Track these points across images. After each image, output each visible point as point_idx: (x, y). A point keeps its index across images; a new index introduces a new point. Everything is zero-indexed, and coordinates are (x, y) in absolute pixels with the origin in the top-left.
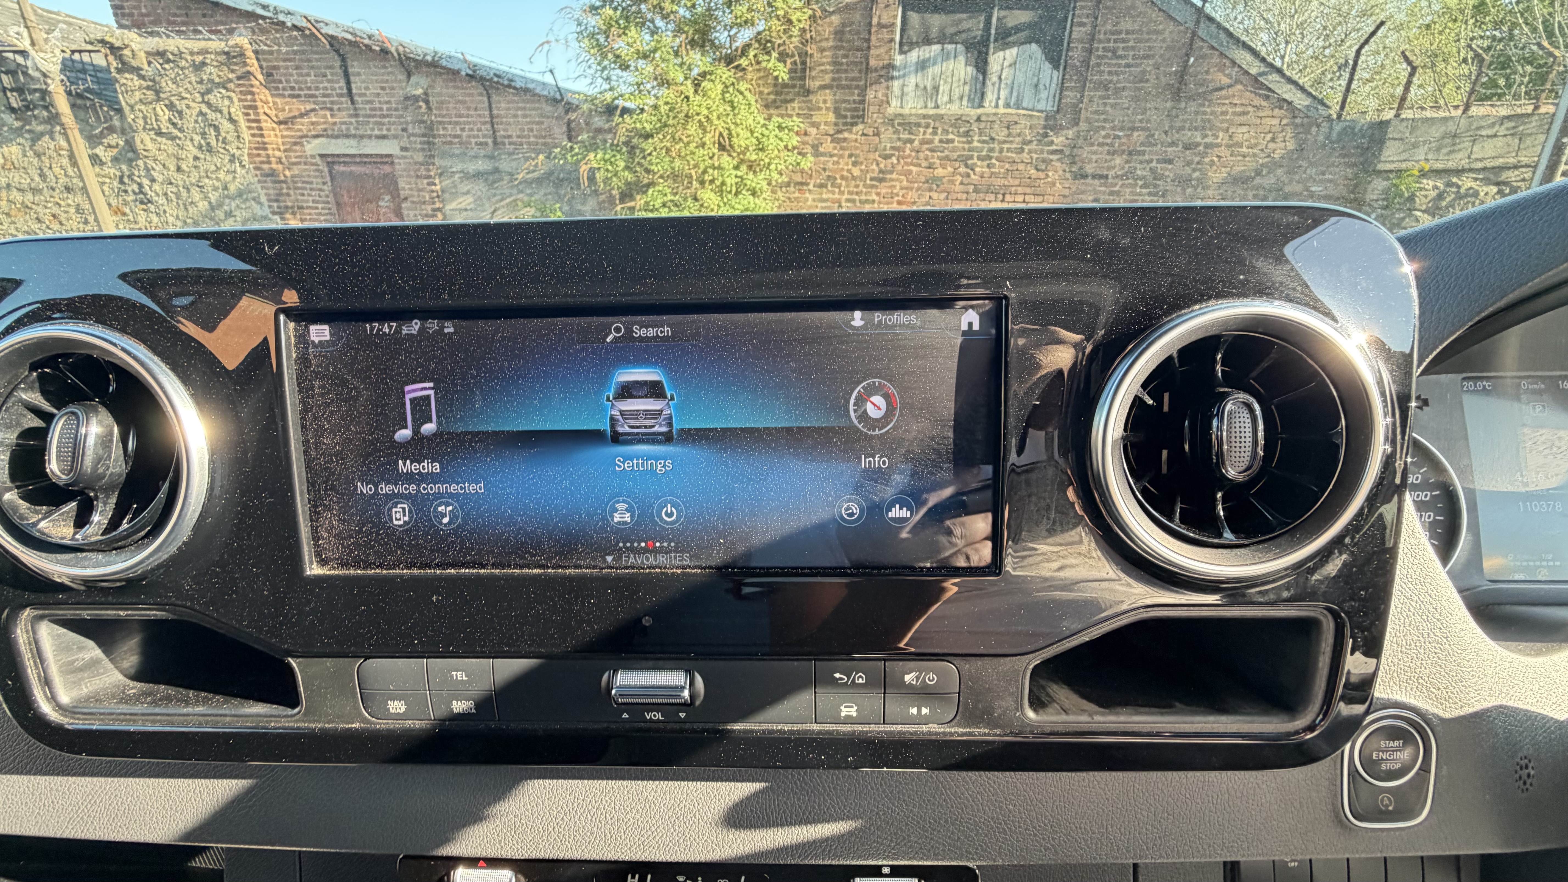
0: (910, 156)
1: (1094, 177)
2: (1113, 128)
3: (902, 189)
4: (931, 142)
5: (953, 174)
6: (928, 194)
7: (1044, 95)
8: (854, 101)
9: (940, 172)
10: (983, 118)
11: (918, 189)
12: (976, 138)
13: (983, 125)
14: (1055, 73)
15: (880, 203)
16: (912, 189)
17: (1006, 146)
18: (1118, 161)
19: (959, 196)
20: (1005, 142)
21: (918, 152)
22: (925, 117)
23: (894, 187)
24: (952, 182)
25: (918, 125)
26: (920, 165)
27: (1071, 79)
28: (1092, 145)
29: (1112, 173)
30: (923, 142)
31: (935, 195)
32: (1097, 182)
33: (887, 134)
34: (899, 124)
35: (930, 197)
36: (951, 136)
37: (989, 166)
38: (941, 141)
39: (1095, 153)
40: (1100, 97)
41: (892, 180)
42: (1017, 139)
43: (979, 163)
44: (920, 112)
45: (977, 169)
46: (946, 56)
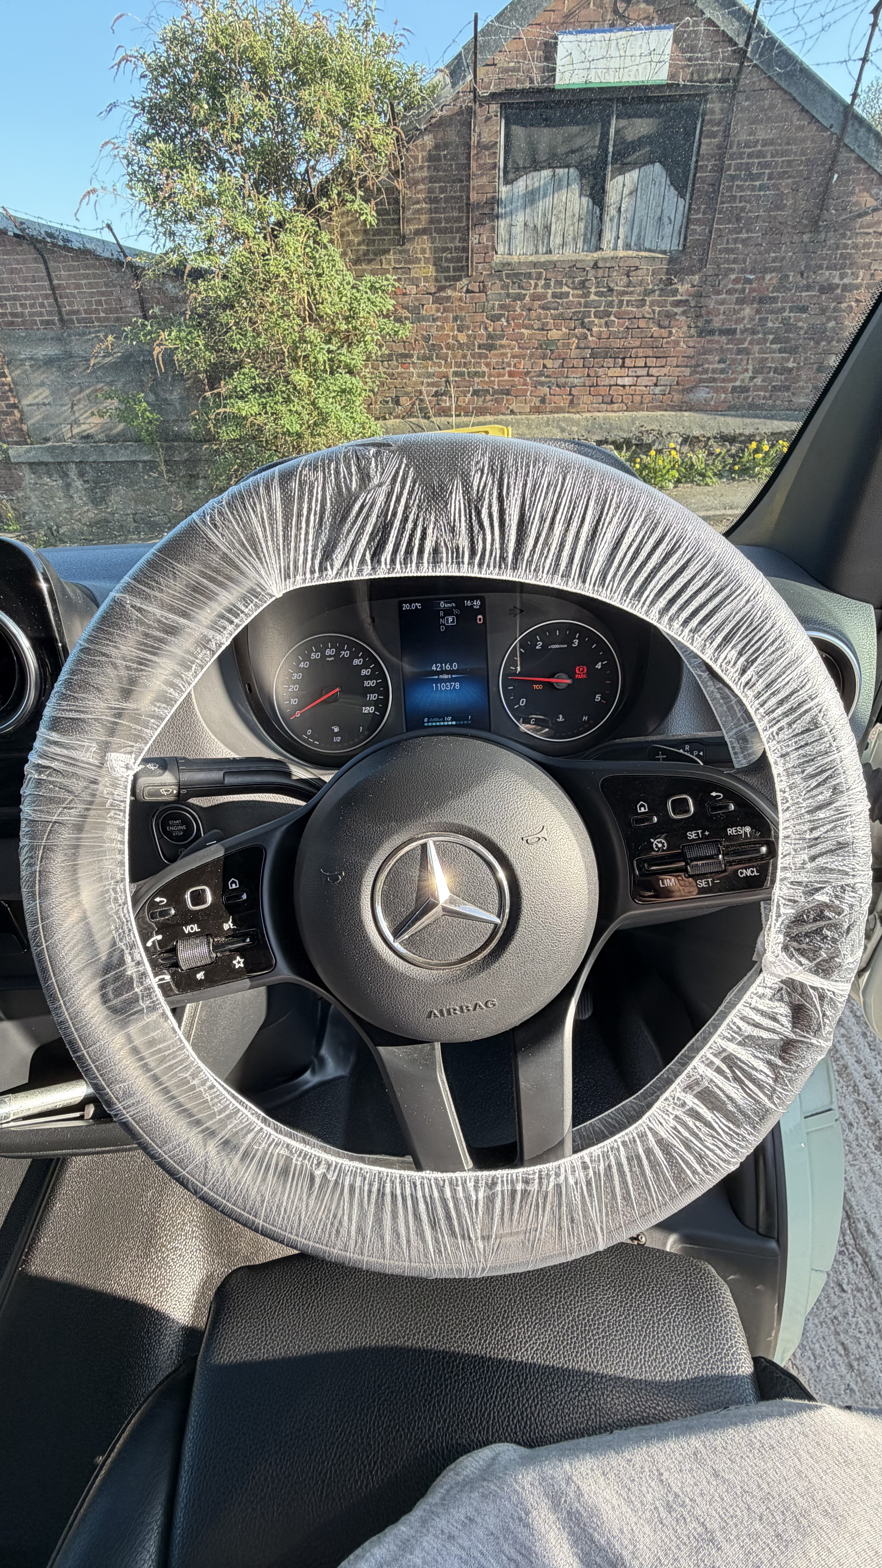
0: (521, 315)
1: (722, 332)
2: (743, 271)
3: (513, 357)
4: (542, 297)
5: (569, 336)
6: (542, 361)
7: (668, 230)
8: (456, 248)
9: (554, 334)
10: (600, 264)
11: (532, 356)
12: (593, 290)
13: (600, 273)
14: (681, 200)
15: (490, 376)
16: (523, 357)
17: (626, 298)
18: (747, 311)
19: (575, 362)
20: (624, 293)
21: (530, 310)
22: (535, 265)
23: (505, 354)
24: (568, 346)
25: (529, 276)
26: (531, 327)
27: (697, 211)
28: (718, 293)
29: (740, 327)
30: (535, 297)
31: (549, 363)
32: (724, 339)
33: (495, 289)
34: (508, 276)
35: (545, 366)
36: (565, 289)
37: (607, 324)
38: (554, 296)
39: (722, 303)
40: (731, 232)
41: (502, 346)
42: (638, 289)
43: (597, 321)
44: (531, 259)
45: (595, 329)
46: (557, 185)
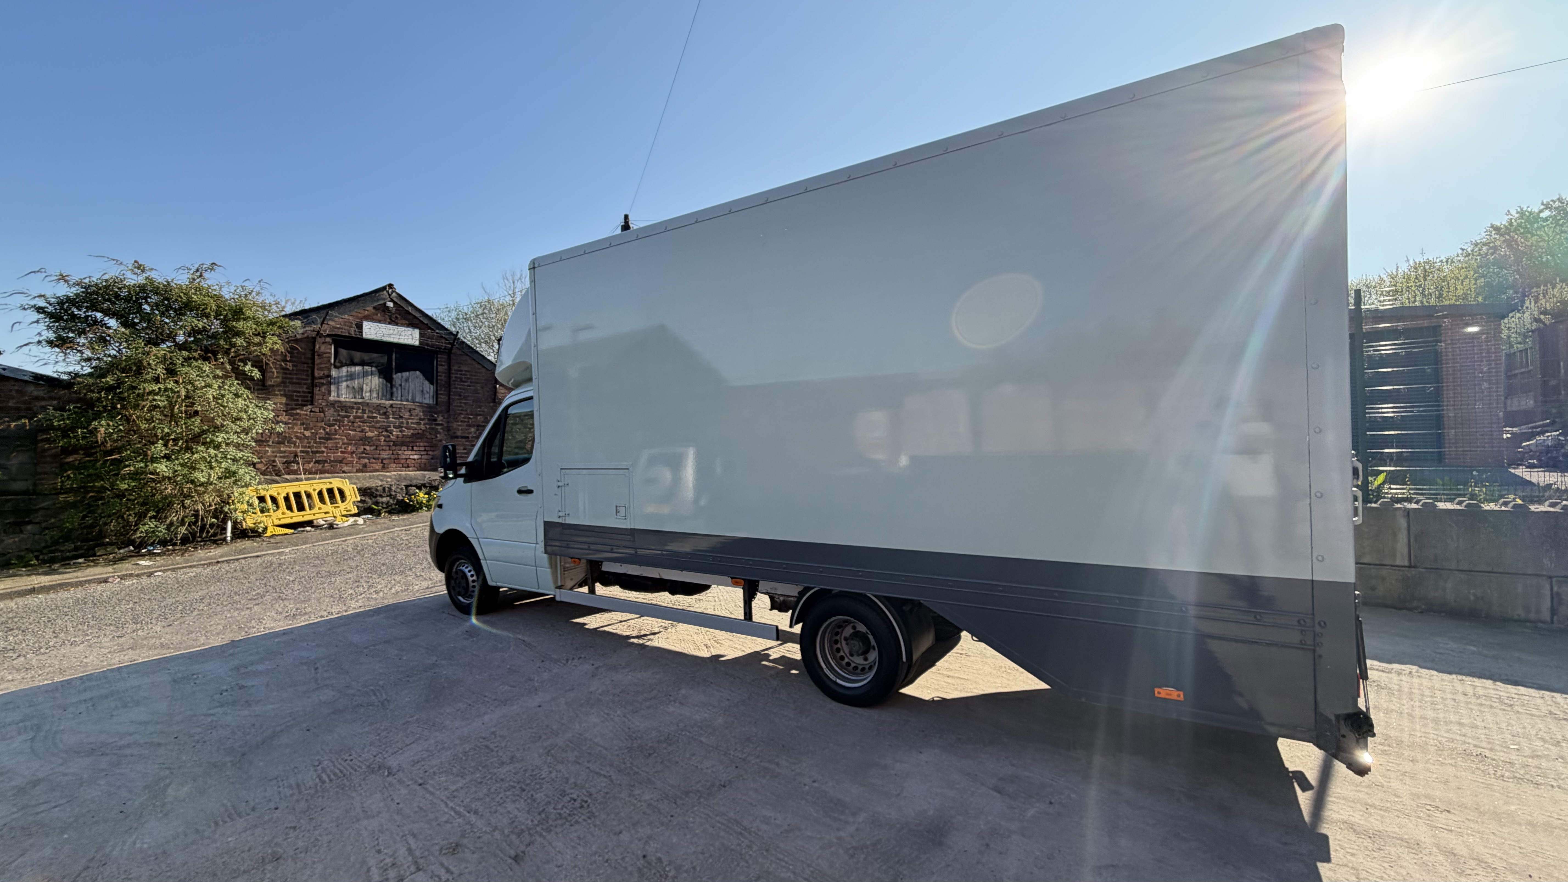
0: (347, 425)
1: (462, 437)
2: (467, 414)
3: (344, 444)
4: (362, 417)
5: (379, 436)
6: (362, 447)
7: (427, 396)
8: (304, 392)
9: (369, 434)
10: (394, 406)
11: (356, 444)
12: (391, 416)
13: (394, 410)
14: (432, 386)
15: (327, 453)
16: (351, 444)
17: (410, 421)
18: (473, 430)
19: (384, 448)
20: (409, 419)
21: (353, 423)
22: (356, 403)
23: (339, 443)
24: (379, 440)
25: (353, 408)
26: (355, 430)
27: (441, 390)
28: (458, 422)
29: (471, 435)
30: (356, 417)
31: (368, 448)
32: (464, 440)
33: (330, 413)
34: (338, 407)
35: (365, 449)
36: (375, 415)
37: (400, 431)
38: (368, 417)
39: (459, 425)
40: (458, 399)
41: (336, 439)
42: (416, 418)
43: (395, 430)
44: (353, 400)
45: (394, 433)
46: (365, 374)
